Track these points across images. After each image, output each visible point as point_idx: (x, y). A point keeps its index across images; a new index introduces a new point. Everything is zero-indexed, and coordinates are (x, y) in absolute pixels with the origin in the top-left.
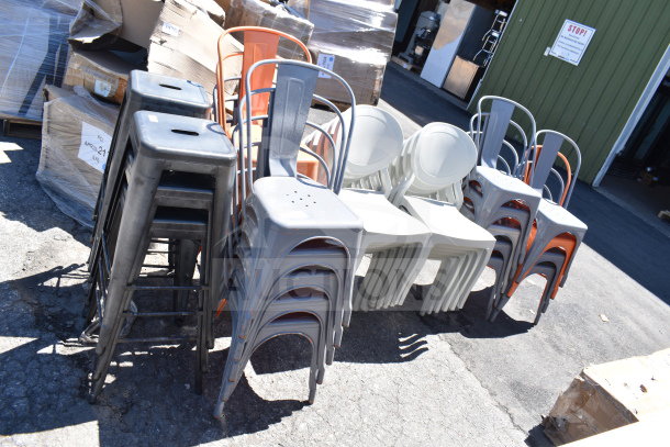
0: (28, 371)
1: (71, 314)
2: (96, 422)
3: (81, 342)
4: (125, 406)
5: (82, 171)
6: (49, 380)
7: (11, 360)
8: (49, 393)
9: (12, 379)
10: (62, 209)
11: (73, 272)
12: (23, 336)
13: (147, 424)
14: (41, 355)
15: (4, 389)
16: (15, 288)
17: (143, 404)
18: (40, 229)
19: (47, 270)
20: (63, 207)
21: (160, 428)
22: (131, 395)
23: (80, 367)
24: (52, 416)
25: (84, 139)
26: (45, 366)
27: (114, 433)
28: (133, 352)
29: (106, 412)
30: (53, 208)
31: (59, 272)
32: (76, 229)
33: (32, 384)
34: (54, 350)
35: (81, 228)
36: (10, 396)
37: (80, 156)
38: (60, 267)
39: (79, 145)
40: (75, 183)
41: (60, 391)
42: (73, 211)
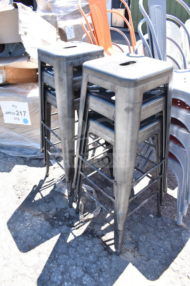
0: (72, 257)
1: (63, 209)
2: (130, 265)
3: (82, 222)
4: (135, 245)
5: (11, 129)
6: (87, 255)
7: (58, 256)
8: (94, 263)
9: (69, 267)
10: (11, 154)
11: (44, 185)
12: (52, 237)
13: (153, 249)
14: (70, 242)
15: (70, 276)
16: (23, 211)
17: (141, 239)
18: (9, 171)
19: (30, 191)
20: (10, 153)
21: (162, 248)
22: (131, 237)
23: (94, 237)
24: (108, 276)
25: (4, 111)
26: (78, 248)
27: (144, 265)
28: (110, 212)
29: (129, 255)
30: (6, 156)
31: (37, 189)
32: (25, 161)
33: (81, 263)
34: (74, 236)
35: (28, 159)
36: (77, 279)
37: (6, 122)
38: (35, 186)
39: (2, 116)
40: (11, 137)
41: (98, 258)
42: (16, 152)
